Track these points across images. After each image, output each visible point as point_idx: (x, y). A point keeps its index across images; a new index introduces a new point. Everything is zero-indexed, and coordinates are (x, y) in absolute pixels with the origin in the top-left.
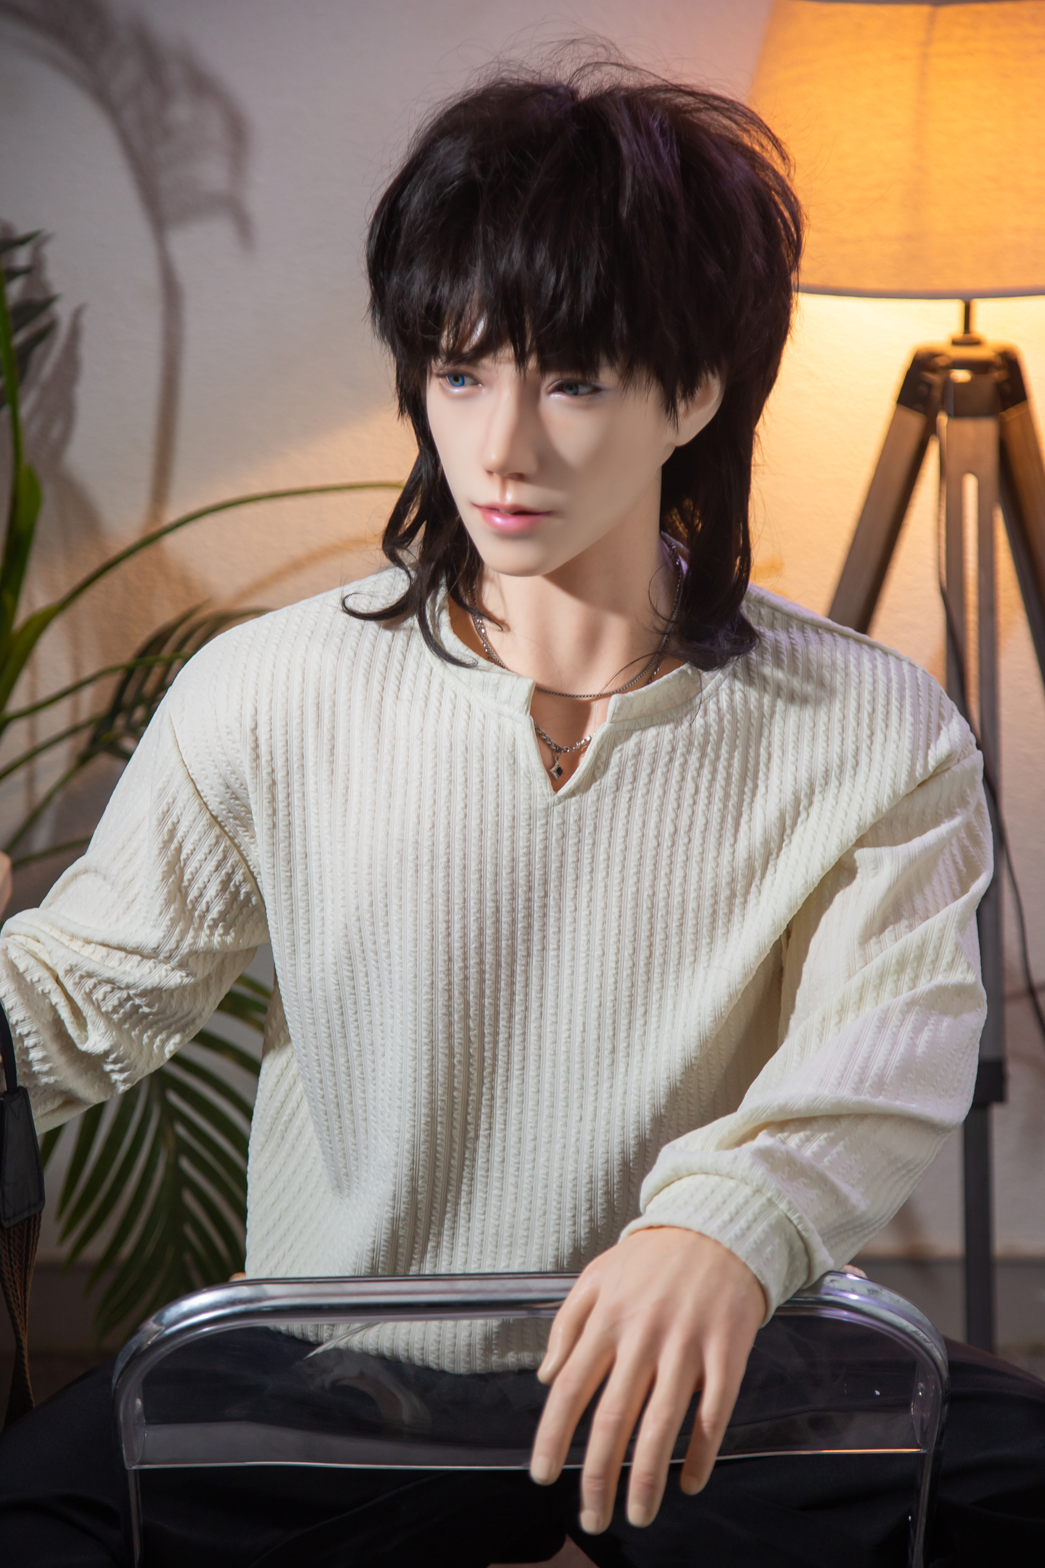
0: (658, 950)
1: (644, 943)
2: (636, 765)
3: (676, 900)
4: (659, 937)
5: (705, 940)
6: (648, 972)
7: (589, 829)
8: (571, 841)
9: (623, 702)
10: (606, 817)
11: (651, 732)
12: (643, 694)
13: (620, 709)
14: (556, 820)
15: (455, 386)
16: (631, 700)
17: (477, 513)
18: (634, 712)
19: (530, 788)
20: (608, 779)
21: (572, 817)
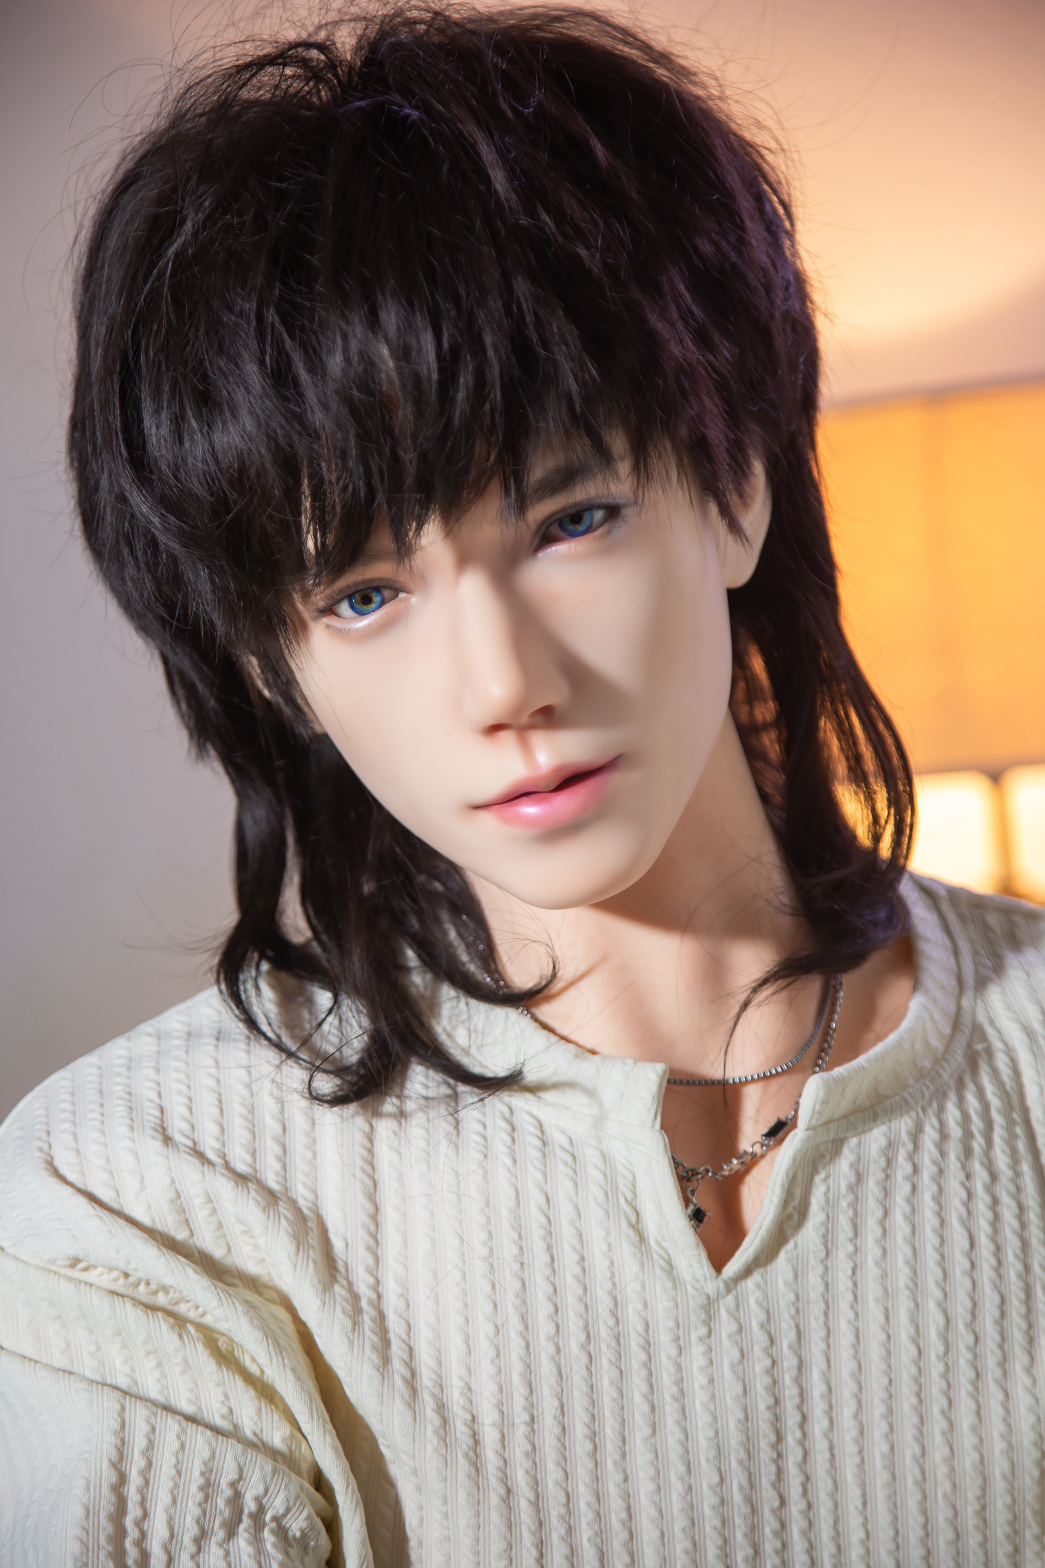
2: (855, 1206)
7: (787, 1338)
8: (760, 1364)
9: (829, 1088)
10: (816, 1310)
11: (876, 1137)
12: (862, 1069)
13: (825, 1102)
14: (725, 1326)
15: (362, 614)
16: (842, 1082)
17: (487, 819)
18: (845, 1105)
19: (670, 1269)
20: (809, 1235)
21: (754, 1317)
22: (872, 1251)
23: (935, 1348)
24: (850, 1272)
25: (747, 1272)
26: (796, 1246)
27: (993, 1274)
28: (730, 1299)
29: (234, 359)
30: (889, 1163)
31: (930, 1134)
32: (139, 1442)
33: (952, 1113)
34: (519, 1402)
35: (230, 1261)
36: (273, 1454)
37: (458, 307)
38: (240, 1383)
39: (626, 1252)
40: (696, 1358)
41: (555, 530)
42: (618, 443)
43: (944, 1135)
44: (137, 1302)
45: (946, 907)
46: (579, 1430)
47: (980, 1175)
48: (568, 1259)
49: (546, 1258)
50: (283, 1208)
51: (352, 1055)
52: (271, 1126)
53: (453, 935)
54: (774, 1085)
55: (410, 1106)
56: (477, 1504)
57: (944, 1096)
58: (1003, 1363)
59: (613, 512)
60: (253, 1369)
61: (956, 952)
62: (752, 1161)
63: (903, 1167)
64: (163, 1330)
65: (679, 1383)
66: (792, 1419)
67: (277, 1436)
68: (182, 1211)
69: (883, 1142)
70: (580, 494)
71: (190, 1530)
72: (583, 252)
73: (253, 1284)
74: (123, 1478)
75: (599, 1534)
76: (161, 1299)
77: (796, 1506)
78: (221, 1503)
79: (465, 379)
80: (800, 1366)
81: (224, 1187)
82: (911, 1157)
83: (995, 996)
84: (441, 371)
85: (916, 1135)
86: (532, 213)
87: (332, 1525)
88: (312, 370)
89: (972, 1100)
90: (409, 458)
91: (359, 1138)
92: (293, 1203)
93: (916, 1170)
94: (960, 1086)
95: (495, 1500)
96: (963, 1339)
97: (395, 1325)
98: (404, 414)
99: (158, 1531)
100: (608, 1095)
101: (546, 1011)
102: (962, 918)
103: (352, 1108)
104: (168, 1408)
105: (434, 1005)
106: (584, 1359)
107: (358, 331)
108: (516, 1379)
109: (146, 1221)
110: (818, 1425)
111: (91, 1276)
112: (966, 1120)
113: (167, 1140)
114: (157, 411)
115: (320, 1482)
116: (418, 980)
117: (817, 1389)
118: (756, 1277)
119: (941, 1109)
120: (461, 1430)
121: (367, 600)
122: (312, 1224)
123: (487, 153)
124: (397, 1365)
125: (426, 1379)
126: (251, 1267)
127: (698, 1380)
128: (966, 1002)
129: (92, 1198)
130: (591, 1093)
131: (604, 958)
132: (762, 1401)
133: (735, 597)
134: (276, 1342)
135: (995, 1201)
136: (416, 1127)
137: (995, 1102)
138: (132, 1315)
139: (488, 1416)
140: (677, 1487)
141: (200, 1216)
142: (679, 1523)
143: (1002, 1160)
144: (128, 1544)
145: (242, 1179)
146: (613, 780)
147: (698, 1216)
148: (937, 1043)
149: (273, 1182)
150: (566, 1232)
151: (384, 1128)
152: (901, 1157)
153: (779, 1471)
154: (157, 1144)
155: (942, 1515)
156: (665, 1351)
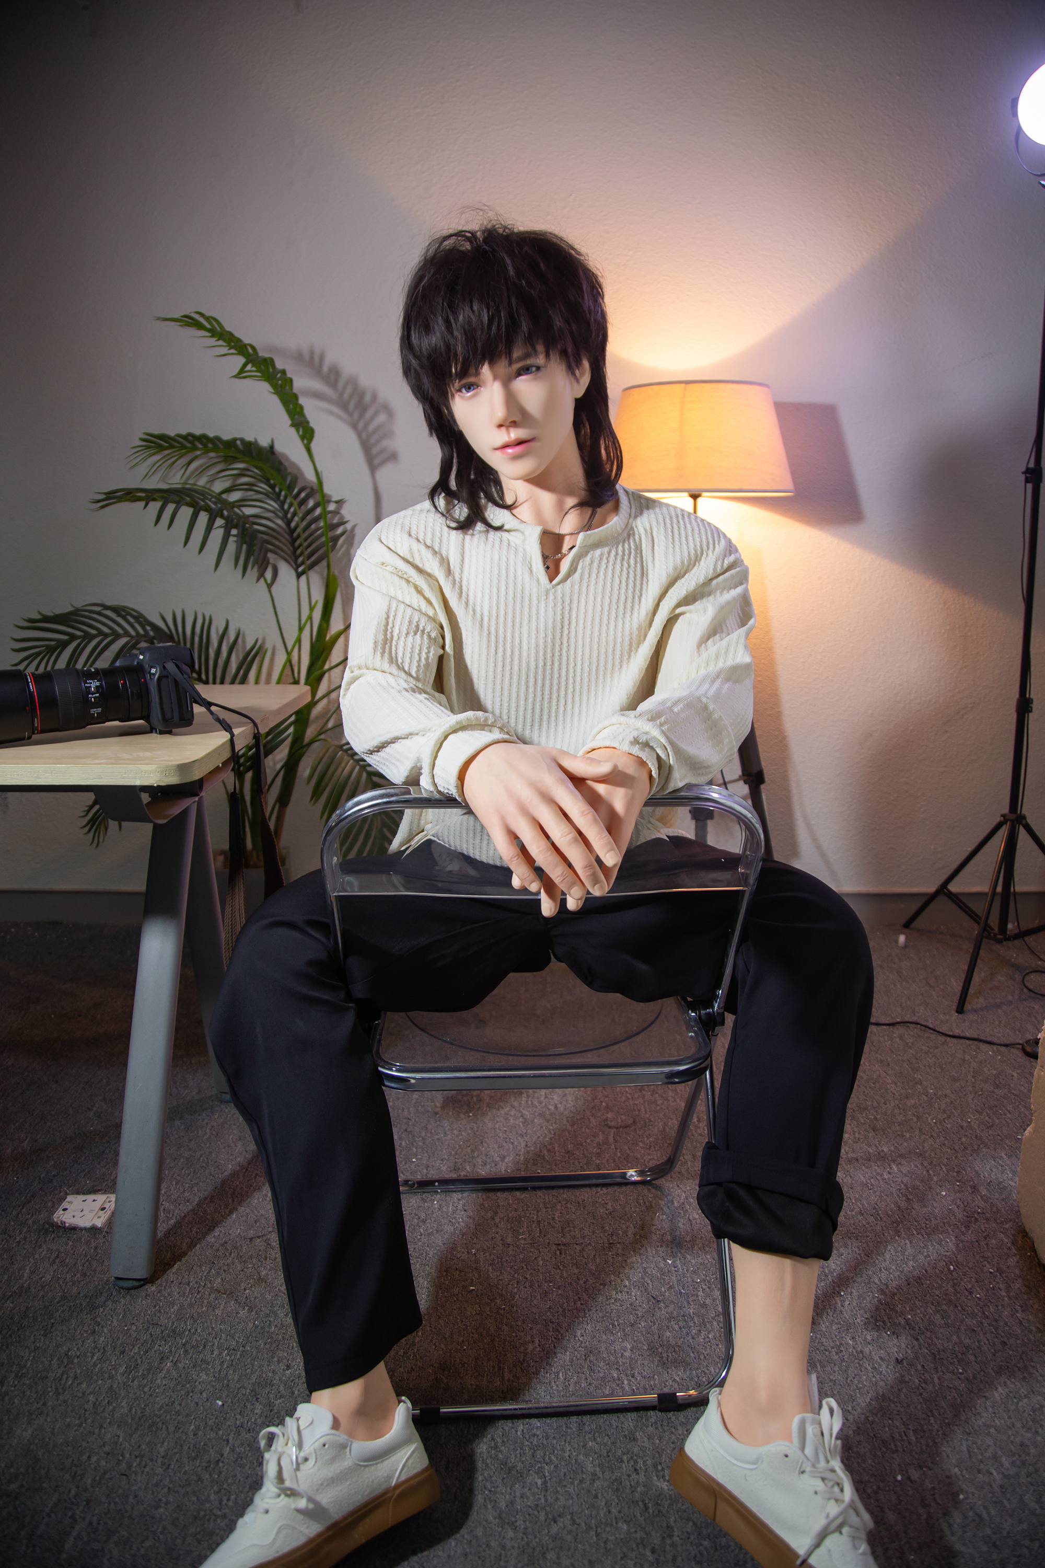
0: (602, 663)
1: (595, 660)
2: (590, 570)
3: (611, 637)
4: (603, 656)
5: (626, 657)
6: (597, 674)
7: (568, 601)
8: (559, 608)
9: (585, 537)
10: (576, 596)
11: (598, 552)
12: (595, 533)
13: (584, 540)
14: (551, 597)
15: (468, 392)
16: (590, 536)
17: (498, 453)
18: (590, 542)
19: (538, 581)
20: (577, 576)
21: (559, 595)
22: (593, 582)
23: (606, 608)
24: (587, 587)
25: (559, 584)
26: (573, 578)
28: (553, 590)
29: (435, 315)
30: (601, 559)
31: (613, 553)
32: (393, 609)
33: (620, 548)
34: (494, 611)
35: (423, 568)
36: (429, 617)
37: (495, 303)
38: (422, 598)
39: (527, 575)
40: (543, 604)
41: (522, 372)
42: (540, 348)
43: (617, 554)
44: (398, 575)
45: (631, 496)
46: (510, 620)
47: (626, 565)
48: (512, 576)
50: (438, 555)
51: (462, 519)
52: (438, 534)
53: (493, 490)
54: (573, 536)
55: (475, 532)
56: (481, 635)
57: (619, 543)
58: (624, 614)
59: (538, 368)
60: (427, 596)
61: (631, 508)
62: (565, 555)
63: (605, 560)
64: (404, 583)
65: (537, 611)
66: (566, 623)
67: (431, 613)
68: (412, 554)
69: (600, 554)
70: (529, 362)
71: (405, 632)
72: (533, 292)
73: (429, 575)
74: (388, 617)
76: (405, 576)
77: (565, 645)
78: (414, 626)
79: (496, 324)
80: (570, 610)
81: (423, 548)
82: (607, 558)
83: (639, 520)
84: (488, 320)
85: (609, 553)
86: (519, 280)
87: (443, 638)
88: (455, 319)
89: (626, 546)
90: (479, 345)
91: (461, 539)
92: (441, 555)
93: (608, 562)
94: (624, 542)
95: (485, 634)
96: (614, 607)
97: (464, 589)
98: (479, 332)
99: (396, 631)
100: (527, 534)
101: (514, 511)
102: (634, 499)
103: (459, 532)
104: (403, 603)
105: (486, 509)
107: (467, 309)
108: (494, 605)
109: (402, 555)
110: (573, 625)
111: (387, 568)
112: (624, 551)
113: (410, 535)
114: (415, 330)
115: (442, 627)
116: (483, 501)
117: (574, 616)
118: (561, 585)
119: (617, 547)
120: (478, 616)
121: (469, 388)
122: (446, 561)
123: (508, 261)
125: (471, 602)
126: (429, 571)
127: (542, 610)
128: (630, 521)
129: (389, 548)
130: (523, 533)
131: (531, 498)
132: (559, 617)
133: (577, 401)
134: (432, 589)
135: (629, 572)
136: (476, 538)
137: (633, 547)
138: (396, 578)
139: (486, 614)
140: (534, 637)
141: (416, 555)
142: (533, 646)
143: (632, 562)
144: (388, 633)
145: (428, 547)
146: (532, 444)
147: (548, 568)
148: (619, 529)
149: (437, 549)
150: (512, 568)
151: (468, 538)
152: (604, 558)
153: (562, 636)
154: (407, 536)
155: (603, 651)
156: (535, 602)
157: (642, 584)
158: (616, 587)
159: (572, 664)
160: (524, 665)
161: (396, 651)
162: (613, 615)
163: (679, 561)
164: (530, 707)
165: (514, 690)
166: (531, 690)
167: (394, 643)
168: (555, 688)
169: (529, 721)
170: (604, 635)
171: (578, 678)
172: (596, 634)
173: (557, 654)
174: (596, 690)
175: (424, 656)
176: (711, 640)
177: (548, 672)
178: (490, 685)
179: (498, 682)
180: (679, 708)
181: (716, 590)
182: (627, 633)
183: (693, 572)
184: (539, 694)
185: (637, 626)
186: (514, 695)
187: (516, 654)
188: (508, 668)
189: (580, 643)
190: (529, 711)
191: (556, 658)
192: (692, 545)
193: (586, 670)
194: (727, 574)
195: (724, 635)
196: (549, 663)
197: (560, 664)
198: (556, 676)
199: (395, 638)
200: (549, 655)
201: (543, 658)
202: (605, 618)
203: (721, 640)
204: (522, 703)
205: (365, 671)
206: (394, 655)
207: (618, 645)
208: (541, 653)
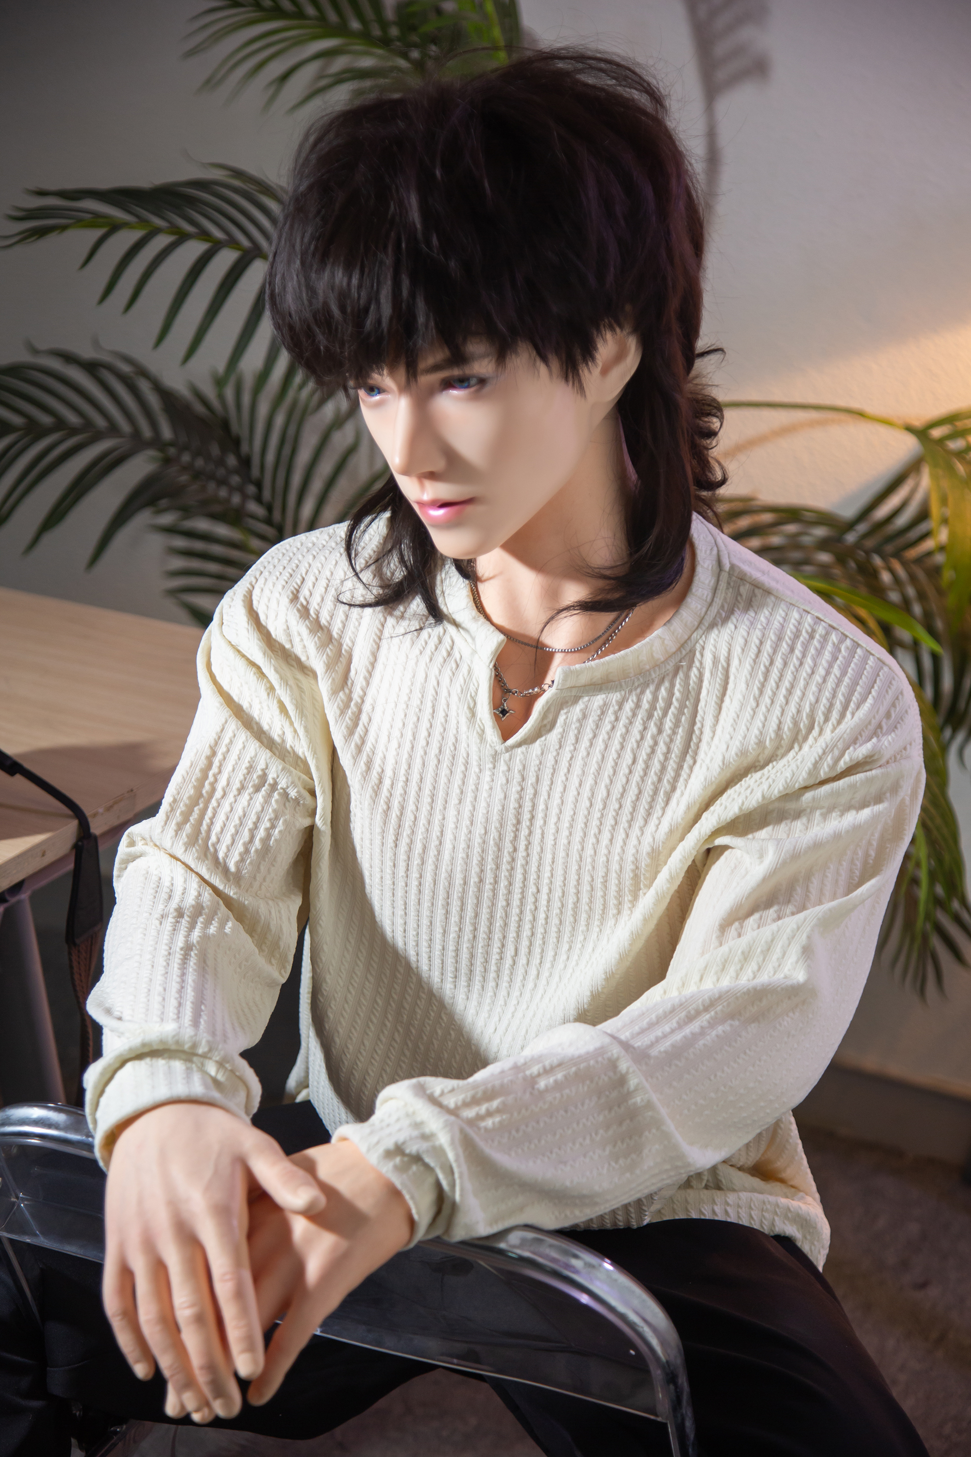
2: (579, 729)
7: (531, 779)
8: (515, 788)
10: (548, 772)
11: (598, 700)
12: (599, 664)
13: (568, 677)
14: (502, 767)
16: (581, 670)
18: (582, 682)
19: (483, 734)
20: (553, 737)
21: (517, 766)
22: (582, 752)
23: (599, 805)
24: (569, 759)
25: (519, 745)
26: (546, 739)
27: (639, 779)
28: (507, 755)
30: (603, 713)
31: (629, 706)
33: (648, 696)
35: (307, 663)
39: (463, 720)
40: (486, 776)
41: (452, 383)
43: (638, 705)
46: (427, 791)
47: (652, 729)
48: (440, 714)
49: (431, 711)
54: (569, 657)
55: (405, 615)
57: (648, 686)
58: (630, 823)
61: (712, 604)
63: (610, 717)
64: (263, 689)
65: (478, 785)
66: (526, 816)
69: (601, 703)
70: (459, 371)
71: (237, 785)
74: (214, 754)
75: (426, 838)
77: (521, 853)
78: (255, 777)
80: (535, 794)
82: (616, 713)
83: (715, 635)
85: (621, 705)
89: (663, 692)
91: (378, 625)
92: (340, 647)
94: (662, 681)
96: (614, 805)
97: (364, 718)
99: (222, 782)
102: (729, 585)
106: (436, 762)
109: (274, 635)
110: (539, 822)
112: (655, 700)
113: (295, 598)
117: (541, 807)
118: (523, 748)
119: (643, 692)
120: (374, 775)
121: (371, 391)
122: (343, 660)
124: (356, 738)
125: (368, 748)
127: (484, 786)
128: (695, 634)
130: (473, 639)
132: (512, 804)
135: (656, 743)
138: (252, 678)
139: (389, 773)
141: (296, 640)
143: (668, 724)
146: (469, 509)
147: (504, 712)
148: (661, 655)
149: (335, 634)
150: (442, 702)
151: (391, 621)
152: (610, 712)
153: (516, 837)
154: (289, 599)
155: (586, 878)
156: (474, 769)
157: (680, 767)
158: (624, 770)
159: (532, 889)
160: (443, 875)
161: (212, 819)
162: (609, 821)
163: (753, 740)
164: (451, 947)
165: (425, 912)
166: (454, 918)
167: (214, 803)
168: (498, 923)
169: (450, 968)
170: (589, 851)
171: (542, 916)
172: (576, 846)
173: (505, 867)
174: (571, 943)
175: (261, 833)
176: (756, 916)
177: (487, 894)
178: (388, 894)
179: (400, 893)
180: (551, 1080)
181: (813, 809)
182: (629, 858)
183: (784, 761)
184: (468, 928)
185: (649, 849)
186: (425, 922)
187: (432, 852)
188: (415, 875)
189: (548, 857)
190: (450, 954)
191: (504, 874)
192: (792, 709)
193: (556, 904)
194: (841, 783)
195: (790, 908)
196: (489, 878)
197: (510, 884)
198: (501, 903)
199: (218, 794)
200: (490, 865)
201: (477, 869)
202: (595, 822)
203: (779, 918)
204: (438, 936)
205: (149, 849)
206: (204, 827)
207: (613, 876)
208: (475, 860)
